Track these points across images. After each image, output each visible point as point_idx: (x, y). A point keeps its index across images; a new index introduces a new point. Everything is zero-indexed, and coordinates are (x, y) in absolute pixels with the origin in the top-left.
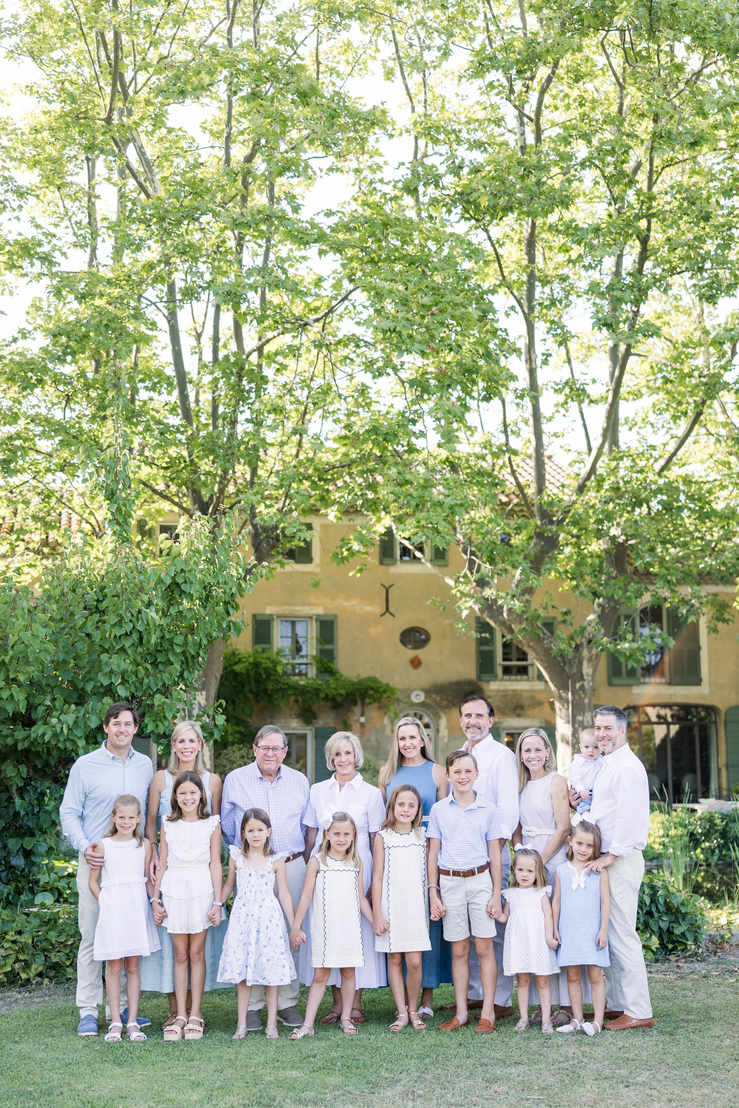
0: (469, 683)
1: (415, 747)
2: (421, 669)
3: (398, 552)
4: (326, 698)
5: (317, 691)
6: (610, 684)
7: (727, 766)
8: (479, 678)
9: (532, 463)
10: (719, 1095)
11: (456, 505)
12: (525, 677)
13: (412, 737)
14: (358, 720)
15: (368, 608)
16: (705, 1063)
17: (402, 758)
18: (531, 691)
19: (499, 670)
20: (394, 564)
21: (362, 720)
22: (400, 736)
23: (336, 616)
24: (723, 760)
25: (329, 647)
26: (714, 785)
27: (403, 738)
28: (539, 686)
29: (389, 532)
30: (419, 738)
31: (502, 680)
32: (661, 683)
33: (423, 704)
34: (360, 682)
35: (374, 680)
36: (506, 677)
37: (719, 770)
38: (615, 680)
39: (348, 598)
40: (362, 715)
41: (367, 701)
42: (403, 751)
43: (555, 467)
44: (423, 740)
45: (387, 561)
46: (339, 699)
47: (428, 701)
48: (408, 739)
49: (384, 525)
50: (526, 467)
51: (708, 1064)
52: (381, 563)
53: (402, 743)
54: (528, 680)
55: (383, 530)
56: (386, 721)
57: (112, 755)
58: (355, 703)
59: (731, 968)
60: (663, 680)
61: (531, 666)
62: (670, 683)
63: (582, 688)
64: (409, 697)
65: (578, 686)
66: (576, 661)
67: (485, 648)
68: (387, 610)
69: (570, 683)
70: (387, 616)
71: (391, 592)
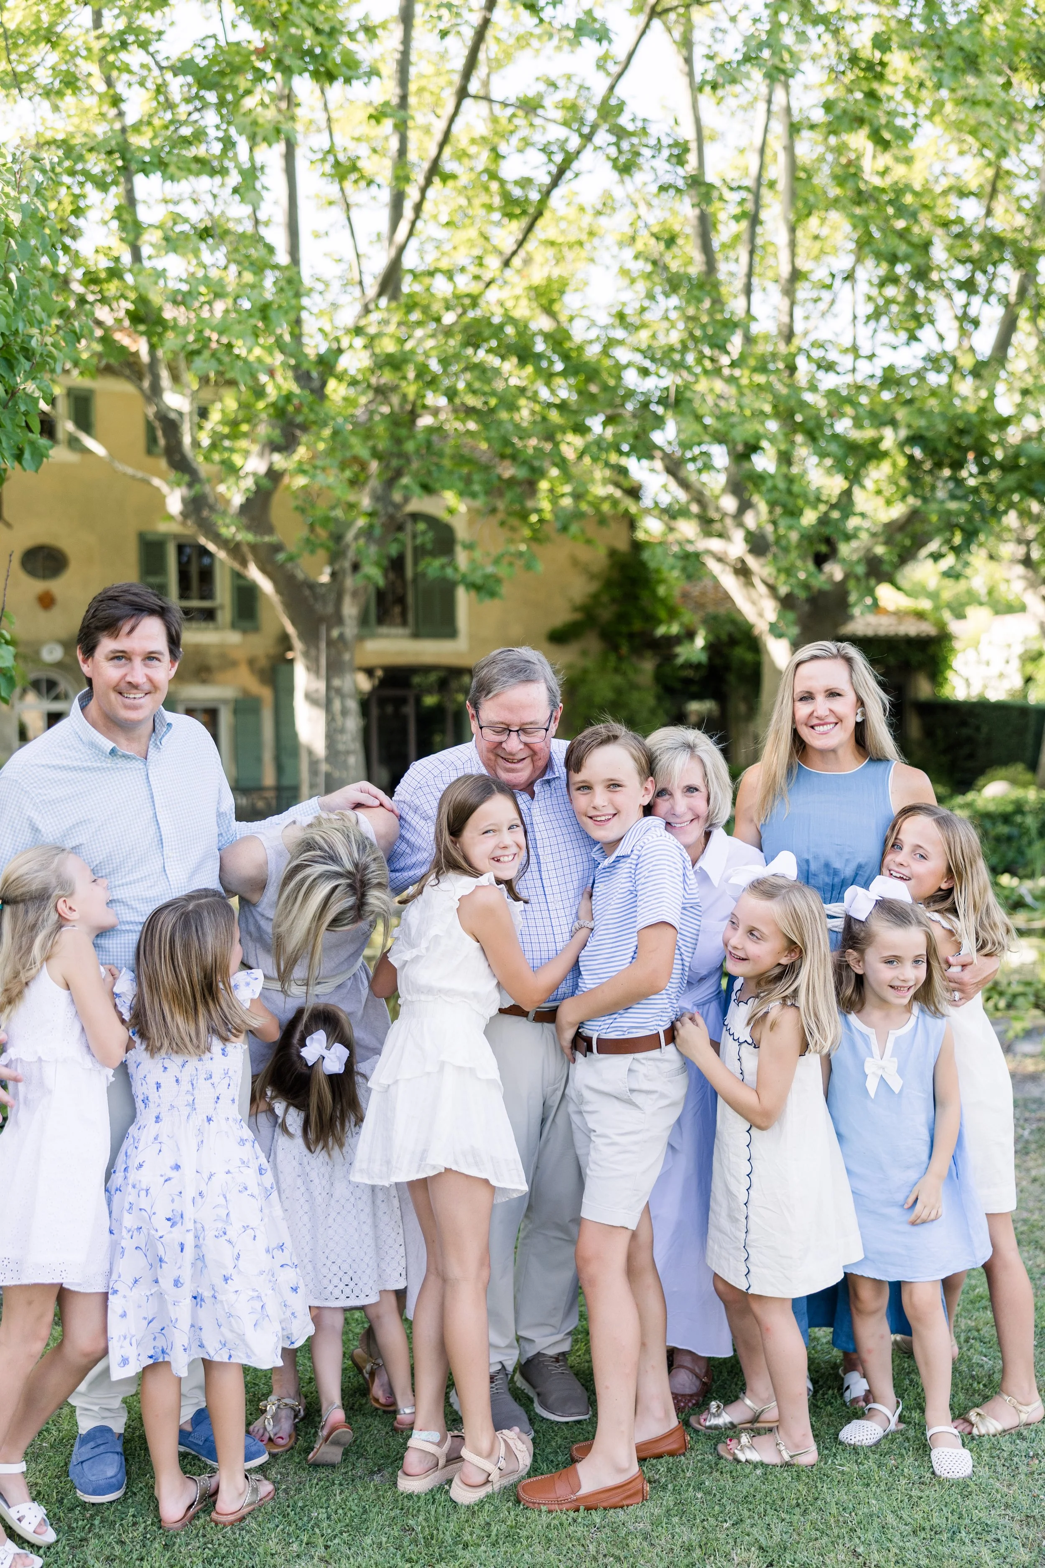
1: (839, 721)
2: (56, 611)
12: (211, 625)
13: (833, 694)
17: (799, 745)
18: (222, 646)
22: (800, 688)
27: (808, 697)
28: (233, 637)
30: (851, 698)
32: (402, 637)
33: (60, 665)
42: (805, 732)
44: (861, 702)
47: (68, 660)
48: (820, 698)
53: (803, 710)
54: (217, 629)
57: (109, 745)
60: (407, 631)
61: (222, 607)
62: (416, 635)
63: (341, 636)
64: (37, 653)
65: (335, 633)
66: (333, 596)
67: (153, 580)
68: (1, 517)
69: (323, 629)
70: (1, 526)
71: (6, 488)
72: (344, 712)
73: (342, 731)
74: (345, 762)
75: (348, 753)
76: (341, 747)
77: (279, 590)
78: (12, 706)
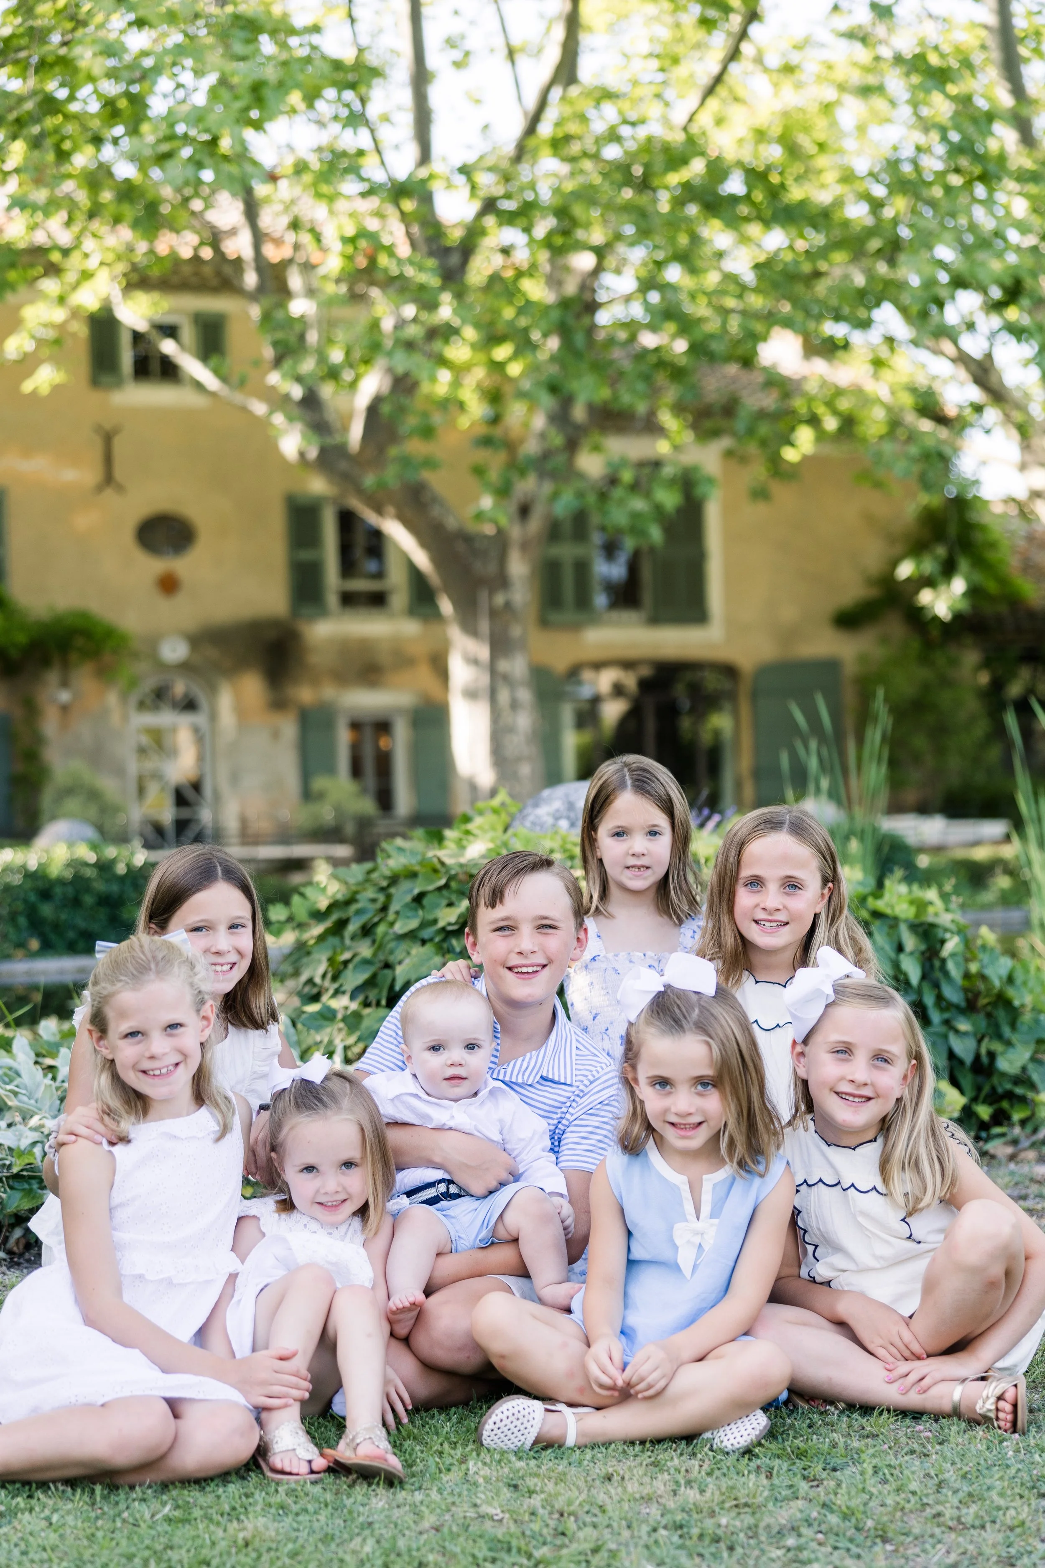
0: (274, 624)
2: (181, 599)
3: (127, 358)
6: (544, 621)
7: (757, 774)
8: (295, 613)
12: (381, 613)
14: (54, 700)
15: (70, 475)
18: (394, 638)
19: (332, 599)
20: (118, 383)
21: (64, 696)
23: (3, 491)
24: (747, 762)
28: (410, 627)
31: (338, 617)
33: (184, 665)
34: (59, 621)
35: (84, 615)
36: (347, 613)
38: (554, 617)
39: (27, 455)
40: (65, 684)
41: (74, 657)
45: (106, 379)
46: (14, 654)
47: (197, 659)
49: (94, 295)
52: (94, 383)
56: (112, 698)
58: (45, 662)
60: (642, 616)
61: (396, 591)
62: (655, 620)
63: (508, 605)
64: (155, 650)
65: (500, 600)
66: (495, 551)
67: (305, 555)
68: (109, 479)
69: (483, 596)
70: (109, 493)
71: (118, 444)
72: (514, 705)
73: (512, 730)
75: (519, 759)
78: (125, 718)
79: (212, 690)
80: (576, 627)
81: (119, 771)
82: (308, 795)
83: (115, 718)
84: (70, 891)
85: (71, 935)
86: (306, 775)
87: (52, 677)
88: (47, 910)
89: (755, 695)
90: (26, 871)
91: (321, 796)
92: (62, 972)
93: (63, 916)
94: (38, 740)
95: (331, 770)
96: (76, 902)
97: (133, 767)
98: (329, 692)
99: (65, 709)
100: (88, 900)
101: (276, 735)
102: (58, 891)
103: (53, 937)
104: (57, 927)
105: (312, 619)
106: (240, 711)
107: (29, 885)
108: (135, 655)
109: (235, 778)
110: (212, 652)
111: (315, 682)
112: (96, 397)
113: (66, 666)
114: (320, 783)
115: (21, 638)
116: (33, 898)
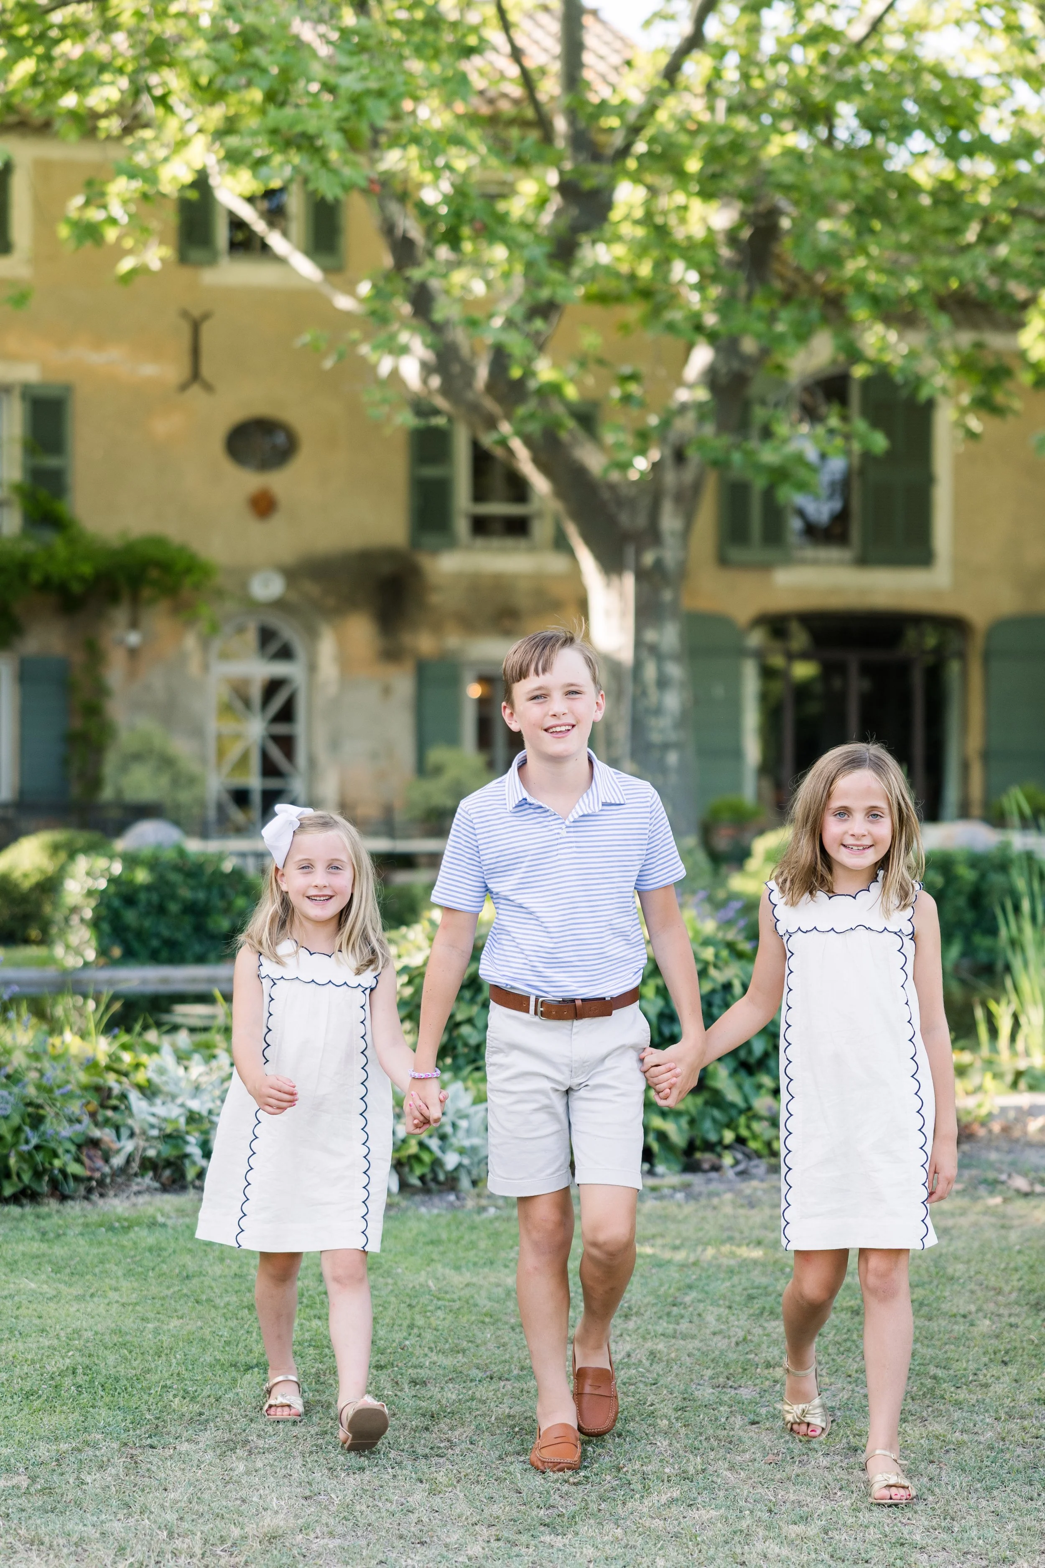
0: (390, 554)
2: (278, 523)
3: (222, 234)
4: (46, 585)
5: (23, 568)
6: (723, 561)
7: (986, 756)
8: (415, 543)
9: (554, 26)
10: (965, 1437)
11: (368, 92)
12: (522, 543)
14: (121, 642)
15: (149, 370)
16: (933, 1370)
18: (539, 577)
19: (462, 526)
20: (212, 261)
21: (133, 638)
23: (68, 389)
24: (975, 741)
25: (51, 462)
26: (952, 794)
28: (556, 563)
29: (201, 182)
31: (469, 548)
32: (841, 563)
33: (279, 605)
34: (129, 549)
35: (159, 542)
36: (480, 542)
37: (965, 767)
38: (736, 553)
39: (99, 342)
40: (134, 625)
41: (146, 592)
43: (608, 37)
45: (196, 254)
46: (76, 588)
47: (294, 597)
49: (188, 165)
50: (538, 34)
51: (940, 1373)
52: (183, 258)
54: (532, 549)
55: (188, 177)
56: (190, 642)
58: (113, 597)
59: (991, 1175)
60: (846, 554)
61: (540, 514)
62: (863, 561)
63: (659, 564)
64: (244, 585)
65: (649, 558)
66: (645, 503)
67: (431, 472)
68: (196, 375)
69: (630, 552)
70: (195, 389)
71: (206, 330)
72: (663, 683)
73: (658, 711)
74: (662, 760)
75: (666, 747)
76: (655, 737)
77: (560, 492)
78: (206, 667)
79: (312, 634)
80: (766, 567)
81: (197, 732)
82: (422, 769)
83: (194, 666)
84: (155, 898)
85: (155, 943)
86: (422, 745)
87: (120, 615)
88: (130, 917)
89: (987, 657)
90: (110, 874)
91: (438, 770)
92: (144, 981)
93: (147, 923)
94: (101, 690)
95: (453, 739)
96: (161, 910)
97: (213, 725)
98: (453, 641)
99: (133, 653)
100: (174, 908)
101: (387, 691)
102: (143, 897)
103: (136, 945)
104: (140, 934)
105: (435, 551)
106: (344, 662)
107: (112, 889)
108: (219, 594)
109: (335, 745)
110: (312, 589)
111: (437, 628)
112: (185, 274)
113: (136, 601)
114: (437, 755)
115: (86, 569)
116: (116, 903)
